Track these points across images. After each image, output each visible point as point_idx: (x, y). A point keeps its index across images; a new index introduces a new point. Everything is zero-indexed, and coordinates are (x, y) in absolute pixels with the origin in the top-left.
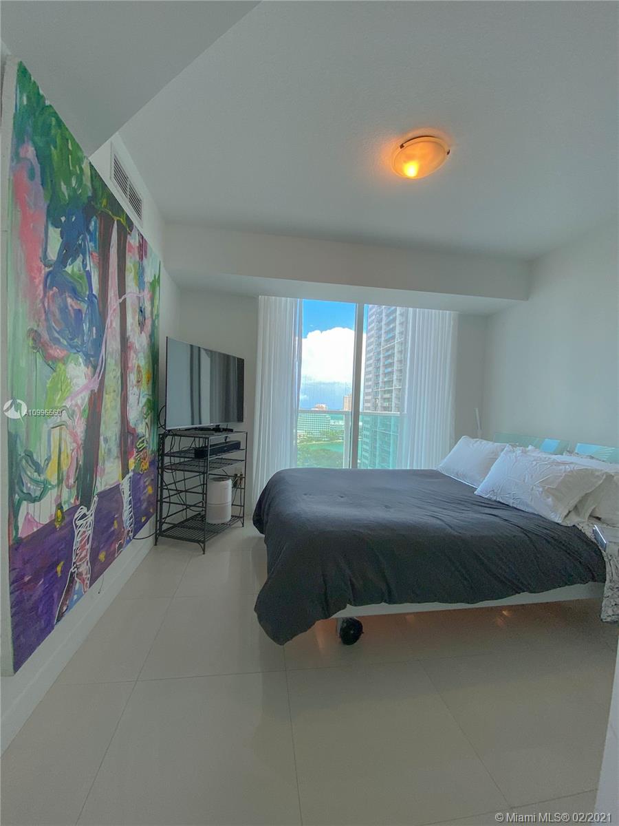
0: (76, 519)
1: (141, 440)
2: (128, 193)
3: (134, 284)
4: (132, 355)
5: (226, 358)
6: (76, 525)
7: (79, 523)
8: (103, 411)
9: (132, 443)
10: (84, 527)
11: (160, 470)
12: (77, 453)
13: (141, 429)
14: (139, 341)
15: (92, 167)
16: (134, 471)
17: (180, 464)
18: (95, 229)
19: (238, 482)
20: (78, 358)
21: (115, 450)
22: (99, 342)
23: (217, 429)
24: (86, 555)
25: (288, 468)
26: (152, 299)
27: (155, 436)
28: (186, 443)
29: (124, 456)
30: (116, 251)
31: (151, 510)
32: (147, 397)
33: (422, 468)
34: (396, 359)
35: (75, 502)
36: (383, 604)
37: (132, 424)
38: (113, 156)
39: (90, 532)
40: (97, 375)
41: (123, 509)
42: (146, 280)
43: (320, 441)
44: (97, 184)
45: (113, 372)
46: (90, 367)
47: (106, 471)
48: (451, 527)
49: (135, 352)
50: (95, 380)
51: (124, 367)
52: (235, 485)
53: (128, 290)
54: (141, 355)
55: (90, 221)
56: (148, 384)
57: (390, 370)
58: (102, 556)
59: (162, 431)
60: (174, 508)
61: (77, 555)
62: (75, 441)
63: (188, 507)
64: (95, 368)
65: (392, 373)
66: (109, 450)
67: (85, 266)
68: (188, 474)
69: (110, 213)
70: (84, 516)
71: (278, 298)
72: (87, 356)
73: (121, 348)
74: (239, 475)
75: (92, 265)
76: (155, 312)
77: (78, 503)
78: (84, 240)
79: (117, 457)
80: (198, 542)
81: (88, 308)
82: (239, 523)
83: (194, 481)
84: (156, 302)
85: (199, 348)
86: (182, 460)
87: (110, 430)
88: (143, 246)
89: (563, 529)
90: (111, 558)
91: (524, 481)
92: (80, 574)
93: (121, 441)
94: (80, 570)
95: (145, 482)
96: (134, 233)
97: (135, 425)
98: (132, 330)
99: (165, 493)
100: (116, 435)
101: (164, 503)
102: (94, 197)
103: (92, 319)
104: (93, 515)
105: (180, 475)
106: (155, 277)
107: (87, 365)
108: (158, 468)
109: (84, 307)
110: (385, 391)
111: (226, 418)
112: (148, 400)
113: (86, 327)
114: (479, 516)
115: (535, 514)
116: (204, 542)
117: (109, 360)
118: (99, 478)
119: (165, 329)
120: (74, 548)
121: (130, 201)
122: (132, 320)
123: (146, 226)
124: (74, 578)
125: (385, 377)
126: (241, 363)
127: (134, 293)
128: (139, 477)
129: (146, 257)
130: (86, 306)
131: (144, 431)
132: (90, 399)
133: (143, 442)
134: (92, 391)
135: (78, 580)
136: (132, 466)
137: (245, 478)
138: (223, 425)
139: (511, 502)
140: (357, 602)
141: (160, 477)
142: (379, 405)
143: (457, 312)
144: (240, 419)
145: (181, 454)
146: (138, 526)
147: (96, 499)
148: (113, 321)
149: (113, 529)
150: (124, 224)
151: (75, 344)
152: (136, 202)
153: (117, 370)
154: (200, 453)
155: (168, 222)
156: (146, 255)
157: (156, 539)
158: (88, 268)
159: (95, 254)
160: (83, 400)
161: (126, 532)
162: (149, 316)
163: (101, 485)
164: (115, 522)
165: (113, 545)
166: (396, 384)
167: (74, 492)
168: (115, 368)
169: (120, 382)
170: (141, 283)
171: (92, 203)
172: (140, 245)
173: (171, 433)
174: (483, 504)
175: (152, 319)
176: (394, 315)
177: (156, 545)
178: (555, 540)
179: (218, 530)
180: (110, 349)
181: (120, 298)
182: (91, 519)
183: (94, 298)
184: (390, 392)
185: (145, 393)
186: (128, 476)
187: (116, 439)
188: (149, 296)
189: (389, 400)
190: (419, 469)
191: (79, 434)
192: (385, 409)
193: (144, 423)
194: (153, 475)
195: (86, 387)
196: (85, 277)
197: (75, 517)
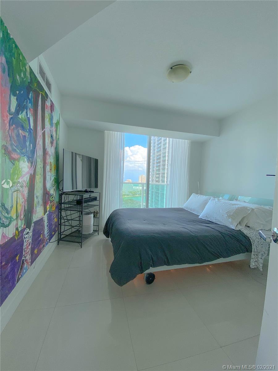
0: (24, 235)
1: (51, 197)
2: (45, 81)
3: (48, 124)
4: (48, 157)
5: (90, 159)
6: (24, 237)
7: (25, 236)
8: (35, 183)
9: (48, 198)
10: (28, 238)
11: (60, 210)
12: (25, 204)
13: (52, 192)
14: (51, 150)
15: (30, 68)
16: (49, 211)
17: (69, 207)
18: (32, 98)
19: (96, 214)
20: (24, 159)
21: (41, 202)
22: (33, 151)
23: (86, 191)
24: (29, 251)
25: (118, 208)
26: (56, 131)
27: (58, 195)
28: (71, 198)
29: (45, 204)
30: (41, 108)
31: (56, 229)
32: (54, 176)
33: (176, 207)
34: (161, 160)
35: (24, 227)
36: (165, 266)
37: (48, 190)
38: (39, 64)
39: (30, 241)
40: (33, 167)
41: (44, 228)
42: (54, 122)
43: (128, 196)
44: (33, 76)
45: (40, 165)
46: (30, 163)
47: (37, 211)
48: (191, 232)
49: (49, 156)
50: (32, 169)
51: (45, 163)
52: (94, 216)
53: (46, 127)
54: (52, 157)
55: (29, 94)
56: (54, 171)
57: (159, 164)
58: (36, 251)
59: (61, 193)
60: (67, 228)
61: (25, 251)
62: (24, 198)
63: (73, 227)
64: (32, 163)
65: (160, 166)
66: (39, 202)
67: (27, 115)
68: (72, 212)
69: (38, 90)
70: (28, 233)
71: (113, 132)
72: (29, 158)
73: (43, 154)
74: (96, 212)
75: (30, 114)
76: (57, 137)
77: (25, 227)
78: (27, 102)
79: (42, 205)
80: (78, 242)
81: (29, 135)
82: (97, 234)
83: (76, 215)
84: (58, 133)
85: (76, 153)
86: (70, 205)
87: (39, 192)
88: (52, 106)
89: (236, 231)
90: (39, 252)
91: (219, 212)
92: (26, 260)
93: (43, 198)
94: (26, 258)
95: (54, 216)
96: (48, 100)
97: (49, 190)
98: (48, 145)
99: (63, 221)
100: (41, 194)
101: (62, 226)
102: (31, 82)
103: (30, 141)
104: (32, 232)
105: (69, 212)
106: (57, 120)
107: (28, 162)
108: (59, 209)
109: (27, 134)
110: (157, 174)
111: (90, 186)
112: (55, 178)
113: (28, 144)
114: (202, 227)
115: (224, 226)
116: (81, 243)
117: (38, 159)
118: (34, 215)
119: (62, 145)
120: (24, 248)
121: (46, 85)
122: (48, 141)
123: (53, 96)
124: (24, 262)
125: (157, 167)
126: (96, 161)
127: (49, 128)
128: (51, 214)
129: (54, 111)
130: (28, 134)
131: (53, 193)
132: (30, 178)
133: (53, 198)
134: (31, 174)
135: (26, 263)
136: (48, 209)
137: (99, 213)
138: (89, 190)
139: (214, 221)
140: (154, 265)
141: (60, 213)
142: (154, 180)
143: (190, 141)
144: (96, 186)
145: (69, 203)
146: (51, 236)
147: (33, 225)
148: (40, 141)
149: (40, 238)
150: (44, 95)
151: (23, 152)
152: (49, 85)
153: (41, 164)
154: (79, 202)
155: (63, 95)
156: (54, 110)
157: (58, 242)
158: (28, 116)
159: (32, 110)
160: (27, 179)
161: (46, 239)
162: (55, 139)
163: (35, 218)
164: (41, 235)
165: (41, 246)
166: (161, 171)
167: (23, 222)
168: (41, 163)
169: (43, 170)
170: (51, 124)
171: (30, 85)
172: (51, 106)
173: (65, 193)
174: (202, 222)
175: (56, 140)
176: (161, 141)
177: (58, 245)
178: (232, 236)
179: (87, 237)
180: (38, 154)
181: (42, 130)
182: (31, 234)
183: (31, 130)
184: (159, 174)
185: (53, 175)
186: (46, 214)
187: (41, 197)
188: (55, 130)
189: (159, 177)
190: (174, 207)
191: (25, 194)
192: (157, 181)
193: (53, 189)
194: (57, 213)
195: (28, 173)
196: (27, 120)
197: (24, 234)
